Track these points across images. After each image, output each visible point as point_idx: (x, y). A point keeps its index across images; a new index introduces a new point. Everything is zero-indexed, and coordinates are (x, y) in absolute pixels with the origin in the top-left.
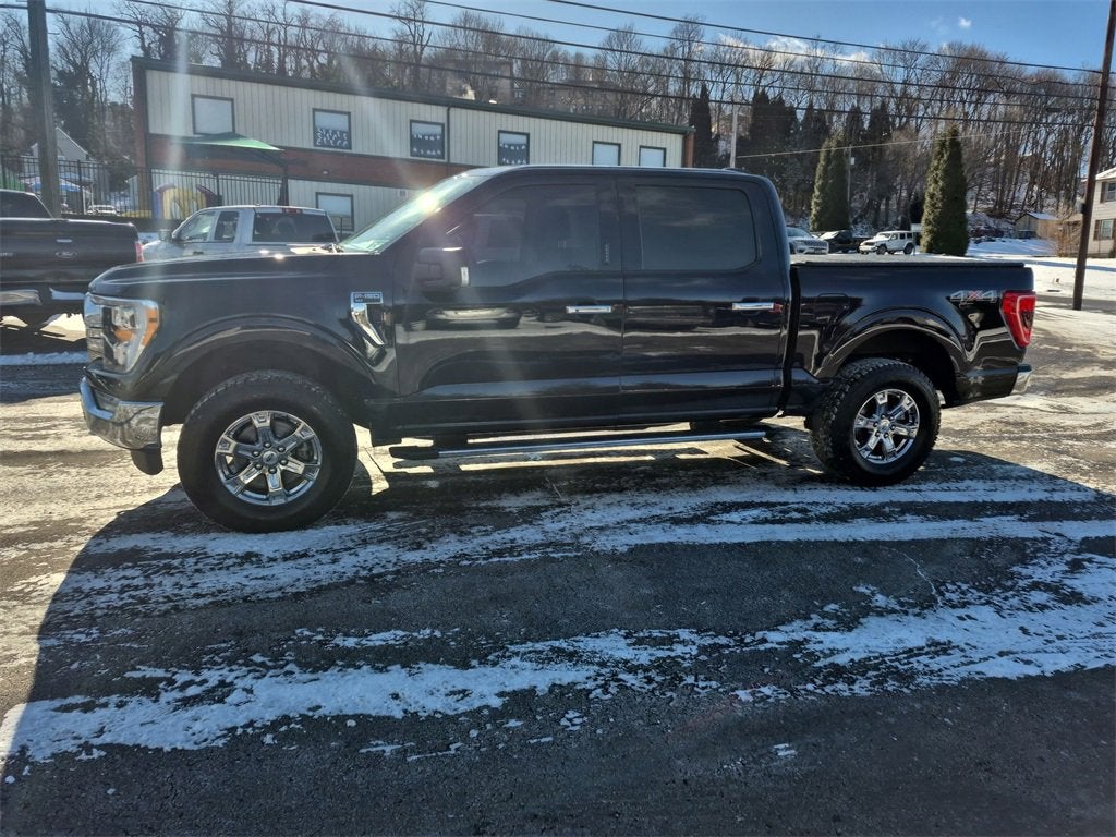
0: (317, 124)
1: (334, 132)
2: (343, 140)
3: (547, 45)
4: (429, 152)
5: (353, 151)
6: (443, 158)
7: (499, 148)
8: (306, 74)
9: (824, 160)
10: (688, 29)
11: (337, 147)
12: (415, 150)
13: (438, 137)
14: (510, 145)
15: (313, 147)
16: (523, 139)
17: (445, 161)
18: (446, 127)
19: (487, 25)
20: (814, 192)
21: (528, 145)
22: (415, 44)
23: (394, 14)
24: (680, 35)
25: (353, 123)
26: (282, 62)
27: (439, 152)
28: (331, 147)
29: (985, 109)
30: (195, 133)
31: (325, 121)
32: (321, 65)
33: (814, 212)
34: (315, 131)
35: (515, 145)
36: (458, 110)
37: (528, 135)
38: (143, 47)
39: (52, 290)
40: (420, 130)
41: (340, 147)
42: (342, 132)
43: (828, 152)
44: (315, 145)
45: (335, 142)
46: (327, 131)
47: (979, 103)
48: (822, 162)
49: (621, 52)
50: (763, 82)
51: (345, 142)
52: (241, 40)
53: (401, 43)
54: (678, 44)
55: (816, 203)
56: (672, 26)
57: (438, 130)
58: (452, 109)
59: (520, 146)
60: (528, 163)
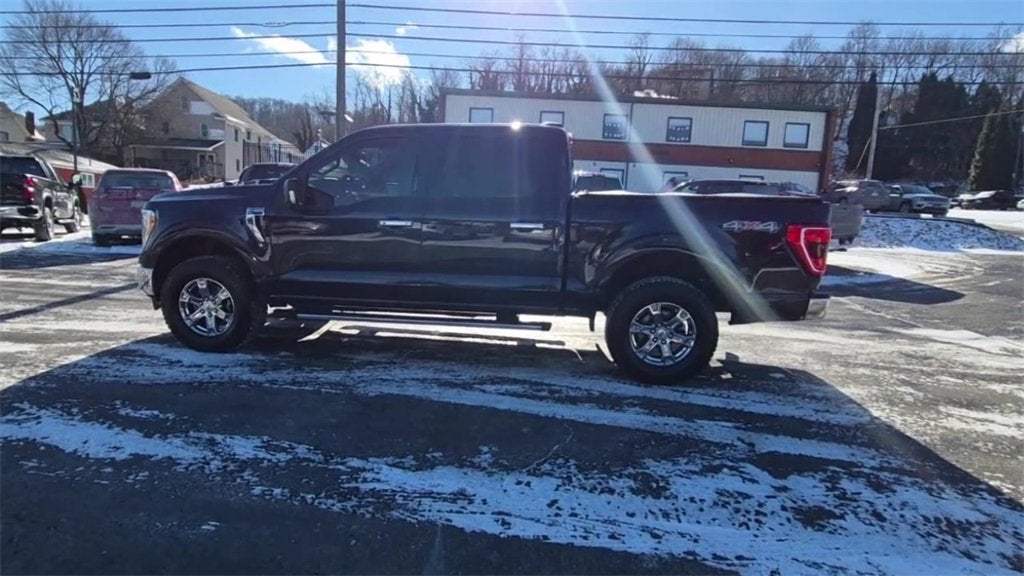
3: (740, 53)
4: (615, 135)
8: (564, 91)
9: (987, 129)
10: (865, 29)
12: (606, 134)
14: (677, 127)
16: (688, 122)
17: (627, 140)
18: (629, 118)
19: (693, 44)
20: (974, 156)
21: (691, 127)
22: (639, 63)
23: (627, 45)
24: (856, 35)
25: (565, 119)
26: (550, 84)
32: (575, 84)
33: (973, 174)
35: (681, 127)
36: (639, 105)
37: (691, 119)
38: (471, 83)
48: (985, 131)
49: (801, 52)
50: (937, 65)
52: (527, 73)
53: (632, 63)
54: (853, 42)
55: (976, 167)
56: (849, 28)
58: (635, 105)
59: (684, 127)
60: (689, 141)
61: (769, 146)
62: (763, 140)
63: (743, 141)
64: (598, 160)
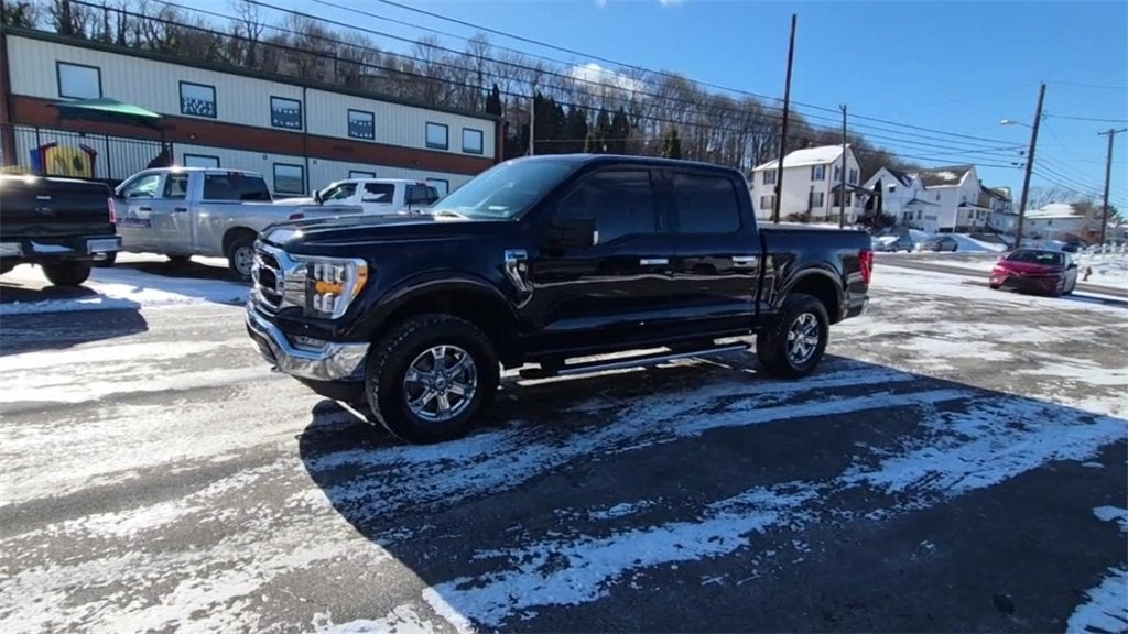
0: (183, 95)
1: (200, 102)
2: (209, 109)
4: (288, 124)
5: (219, 119)
6: (300, 128)
7: (349, 124)
8: (145, 47)
11: (202, 115)
12: (276, 121)
13: (296, 112)
14: (358, 122)
15: (179, 114)
16: (369, 117)
17: (303, 131)
18: (302, 104)
21: (373, 122)
25: (218, 96)
26: (121, 35)
27: (297, 124)
28: (197, 114)
29: (685, 117)
30: (61, 96)
31: (191, 93)
34: (182, 100)
35: (363, 122)
36: (313, 90)
37: (373, 114)
39: (33, 243)
40: (279, 105)
41: (206, 115)
42: (207, 103)
43: (590, 143)
44: (182, 112)
45: (201, 110)
46: (194, 101)
47: (681, 111)
51: (211, 112)
57: (296, 105)
58: (308, 90)
59: (367, 122)
60: (373, 138)
61: (450, 150)
62: (445, 143)
63: (427, 143)
64: (270, 152)
